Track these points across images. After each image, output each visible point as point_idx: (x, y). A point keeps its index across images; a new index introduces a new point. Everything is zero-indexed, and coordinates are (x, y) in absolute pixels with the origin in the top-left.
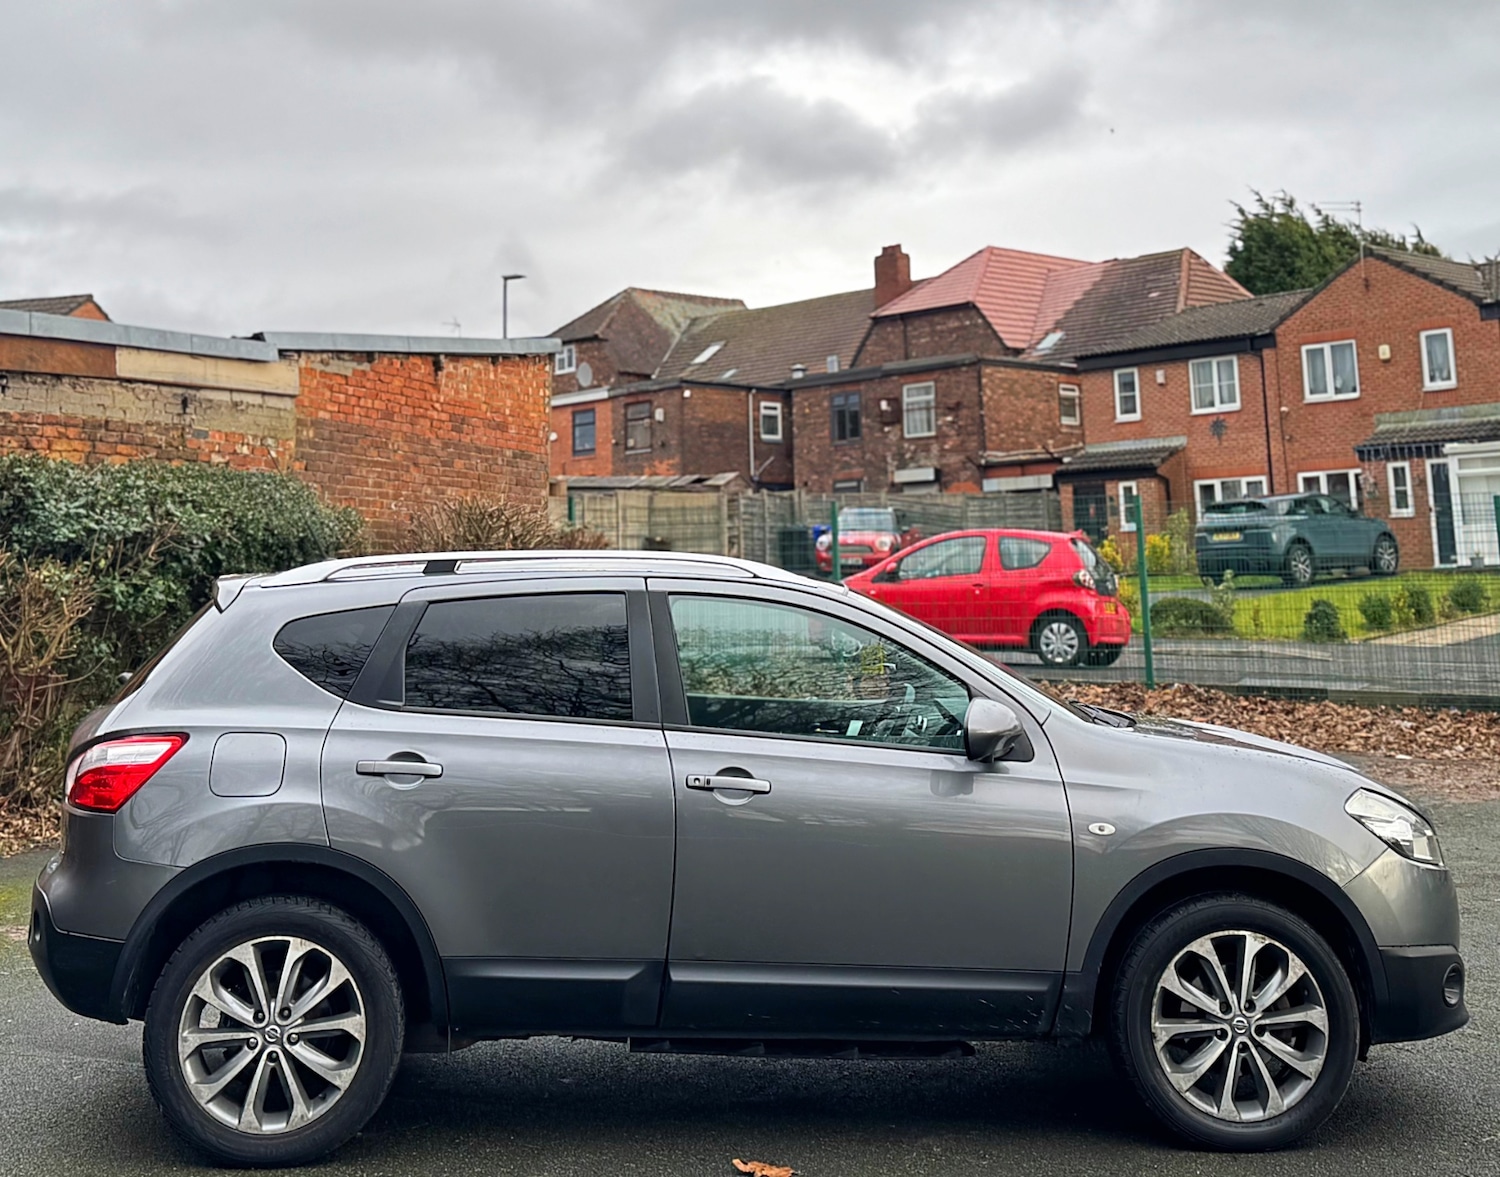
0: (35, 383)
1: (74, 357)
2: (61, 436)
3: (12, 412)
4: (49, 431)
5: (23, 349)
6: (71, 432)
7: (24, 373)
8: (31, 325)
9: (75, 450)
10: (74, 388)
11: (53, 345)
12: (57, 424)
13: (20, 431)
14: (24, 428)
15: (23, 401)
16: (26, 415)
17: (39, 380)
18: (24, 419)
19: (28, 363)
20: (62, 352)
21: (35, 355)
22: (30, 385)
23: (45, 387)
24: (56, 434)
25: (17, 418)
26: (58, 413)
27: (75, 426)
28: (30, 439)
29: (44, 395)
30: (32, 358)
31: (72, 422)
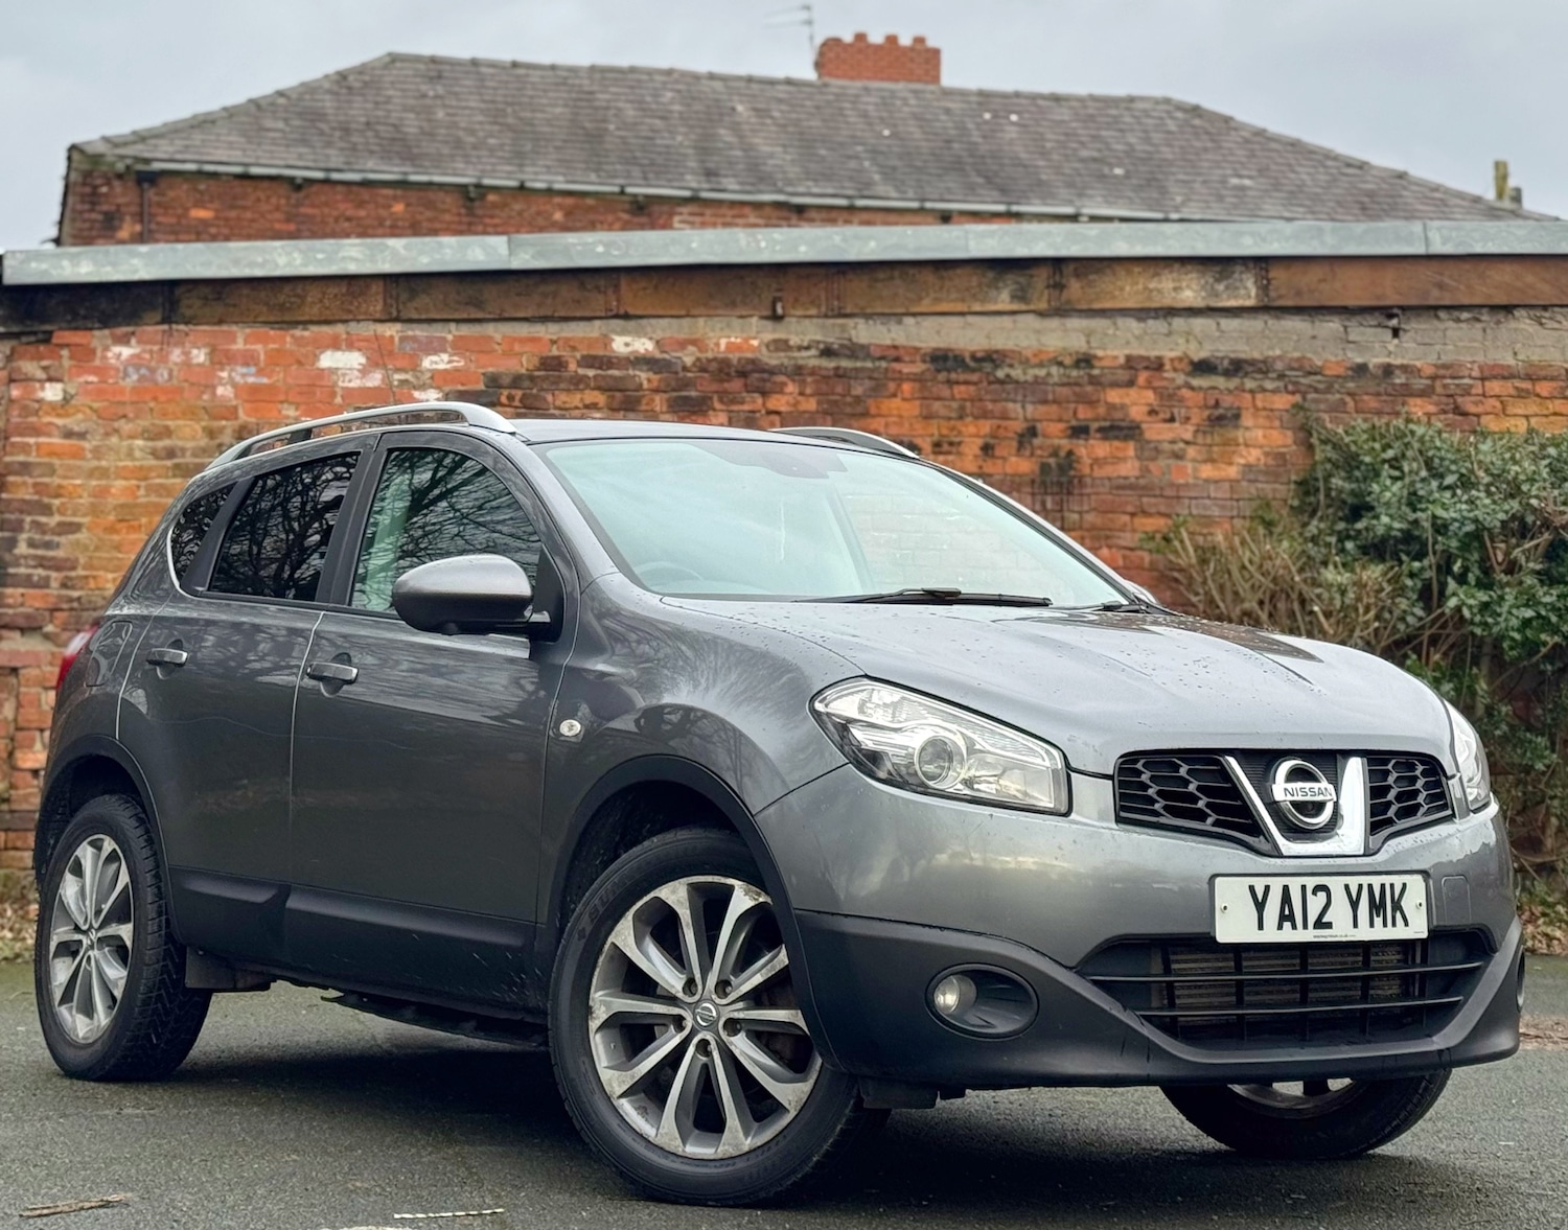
0: (1458, 320)
1: (1530, 279)
2: (1522, 394)
3: (1418, 364)
4: (1495, 387)
5: (1427, 273)
6: (1544, 388)
7: (1436, 308)
8: (1426, 238)
9: (1555, 414)
10: (1541, 324)
11: (1483, 266)
12: (1512, 377)
13: (1439, 390)
14: (1445, 386)
15: (1438, 347)
16: (1445, 366)
17: (1465, 315)
18: (1442, 372)
19: (1435, 293)
20: (1504, 274)
21: (1447, 280)
22: (1451, 324)
23: (1479, 326)
24: (1512, 392)
25: (1430, 371)
26: (1511, 361)
27: (1553, 379)
28: (1460, 400)
29: (1479, 335)
30: (1441, 286)
31: (1543, 373)
